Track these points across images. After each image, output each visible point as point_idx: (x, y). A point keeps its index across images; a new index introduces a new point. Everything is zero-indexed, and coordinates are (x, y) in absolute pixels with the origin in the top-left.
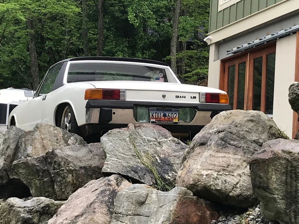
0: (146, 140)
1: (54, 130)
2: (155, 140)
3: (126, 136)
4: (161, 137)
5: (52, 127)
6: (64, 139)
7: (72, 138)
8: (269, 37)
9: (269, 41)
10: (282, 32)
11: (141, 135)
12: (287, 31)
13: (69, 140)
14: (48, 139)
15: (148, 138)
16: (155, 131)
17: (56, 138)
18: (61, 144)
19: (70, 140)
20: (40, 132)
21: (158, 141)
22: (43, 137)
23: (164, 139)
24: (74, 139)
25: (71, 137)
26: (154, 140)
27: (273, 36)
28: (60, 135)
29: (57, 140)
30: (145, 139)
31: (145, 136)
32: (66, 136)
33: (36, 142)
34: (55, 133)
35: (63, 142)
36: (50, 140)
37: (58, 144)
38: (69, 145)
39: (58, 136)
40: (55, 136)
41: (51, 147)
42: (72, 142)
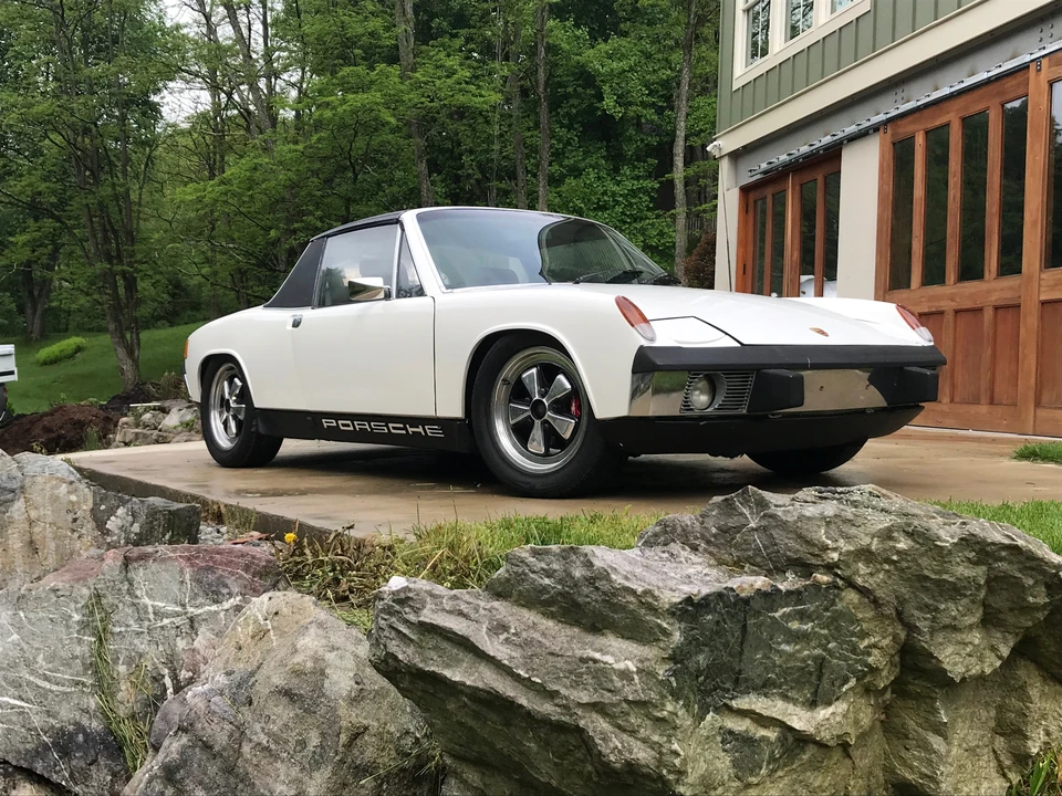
0: (150, 610)
1: (68, 492)
2: (179, 609)
3: (72, 605)
4: (200, 600)
5: (64, 485)
6: (96, 519)
7: (120, 511)
8: (827, 140)
9: (827, 148)
10: (852, 129)
11: (138, 593)
12: (860, 127)
13: (109, 519)
14: (49, 520)
15: (156, 603)
16: (188, 577)
17: (70, 517)
18: (83, 531)
19: (113, 518)
20: (27, 500)
21: (189, 615)
22: (33, 514)
23: (207, 608)
24: (128, 515)
25: (118, 507)
26: (176, 612)
27: (835, 138)
28: (85, 508)
29: (75, 520)
30: (146, 607)
31: (150, 597)
32: (103, 507)
33: (10, 532)
34: (71, 502)
35: (91, 525)
36: (55, 524)
37: (76, 535)
38: (108, 532)
39: (79, 509)
40: (68, 511)
41: (52, 545)
42: (119, 522)
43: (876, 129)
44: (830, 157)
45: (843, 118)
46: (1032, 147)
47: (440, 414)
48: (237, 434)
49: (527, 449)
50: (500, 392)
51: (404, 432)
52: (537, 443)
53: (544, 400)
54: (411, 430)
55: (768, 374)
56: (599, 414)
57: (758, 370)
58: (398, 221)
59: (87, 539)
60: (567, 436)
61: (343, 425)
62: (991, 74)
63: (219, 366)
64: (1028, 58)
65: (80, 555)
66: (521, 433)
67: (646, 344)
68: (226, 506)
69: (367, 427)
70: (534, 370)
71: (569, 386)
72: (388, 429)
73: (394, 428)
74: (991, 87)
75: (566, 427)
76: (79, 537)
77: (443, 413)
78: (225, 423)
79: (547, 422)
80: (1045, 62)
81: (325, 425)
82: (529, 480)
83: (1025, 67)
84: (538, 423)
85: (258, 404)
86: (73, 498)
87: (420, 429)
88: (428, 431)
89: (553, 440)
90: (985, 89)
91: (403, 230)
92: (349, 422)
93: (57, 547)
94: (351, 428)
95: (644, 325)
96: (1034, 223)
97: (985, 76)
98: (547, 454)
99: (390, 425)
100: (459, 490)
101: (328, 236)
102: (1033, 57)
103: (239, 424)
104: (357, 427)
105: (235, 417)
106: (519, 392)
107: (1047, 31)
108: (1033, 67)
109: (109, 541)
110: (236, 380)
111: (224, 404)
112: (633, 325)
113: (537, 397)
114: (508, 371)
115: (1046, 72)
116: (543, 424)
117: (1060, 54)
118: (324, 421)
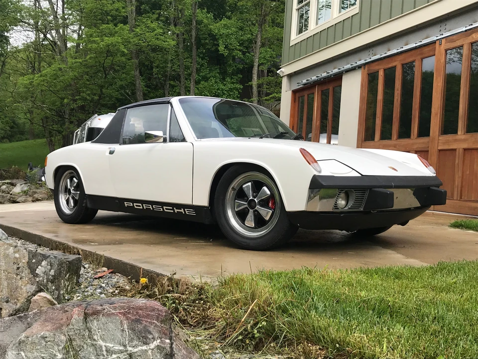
0: (104, 349)
1: (14, 252)
2: (122, 348)
3: (56, 348)
4: (135, 342)
5: (12, 248)
6: (30, 268)
7: (44, 263)
8: (336, 71)
9: (335, 75)
10: (348, 66)
11: (95, 337)
12: (352, 66)
13: (37, 268)
14: (3, 268)
15: (107, 344)
16: (126, 327)
17: (15, 267)
18: (23, 275)
19: (39, 267)
21: (129, 352)
23: (140, 348)
24: (48, 265)
25: (43, 260)
26: (120, 350)
27: (340, 70)
28: (24, 261)
29: (18, 268)
30: (101, 347)
31: (103, 340)
32: (34, 261)
34: (15, 258)
35: (27, 271)
36: (6, 271)
37: (19, 277)
38: (37, 275)
39: (21, 261)
40: (14, 263)
41: (5, 284)
42: (43, 270)
43: (360, 67)
44: (337, 79)
45: (344, 60)
46: (437, 78)
47: (196, 203)
48: (74, 207)
49: (244, 224)
50: (230, 194)
51: (172, 211)
52: (250, 222)
53: (255, 200)
54: (176, 211)
55: (375, 191)
56: (288, 208)
57: (370, 189)
58: (169, 102)
59: (26, 279)
60: (267, 218)
61: (136, 206)
62: (417, 45)
63: (64, 172)
64: (435, 38)
65: (21, 289)
66: (241, 216)
67: (317, 174)
68: (82, 250)
69: (151, 207)
70: (250, 184)
71: (269, 192)
72: (163, 209)
73: (166, 209)
74: (416, 51)
75: (266, 213)
76: (21, 278)
77: (197, 203)
78: (68, 201)
79: (256, 210)
80: (443, 41)
81: (126, 205)
82: (245, 240)
83: (434, 42)
84: (251, 211)
85: (87, 192)
86: (17, 255)
87: (182, 210)
88: (187, 212)
89: (260, 222)
90: (413, 52)
91: (172, 107)
92: (140, 204)
93: (8, 284)
94: (141, 208)
95: (315, 164)
96: (436, 114)
97: (414, 45)
98: (255, 228)
99: (164, 207)
100: (202, 243)
101: (128, 108)
102: (438, 38)
103: (76, 202)
104: (145, 207)
105: (73, 198)
106: (241, 194)
107: (443, 27)
108: (438, 42)
109: (37, 280)
110: (74, 179)
111: (67, 191)
112: (310, 164)
113: (251, 198)
114: (235, 183)
115: (445, 45)
116: (254, 211)
117: (451, 37)
118: (125, 203)
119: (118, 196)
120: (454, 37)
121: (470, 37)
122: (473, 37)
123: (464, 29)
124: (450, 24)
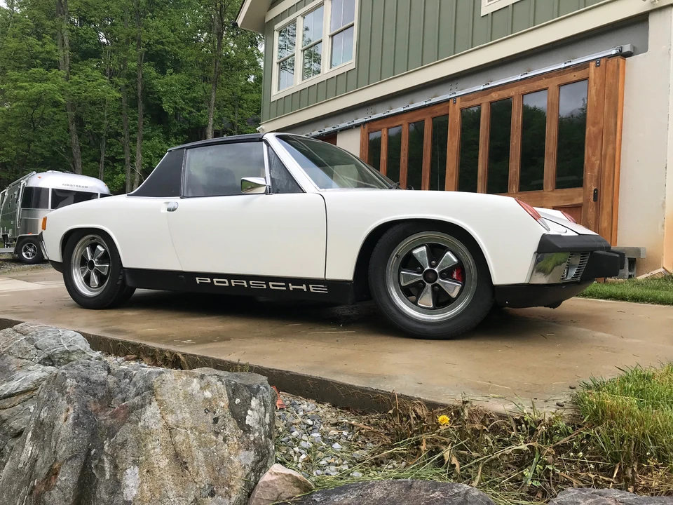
1: (201, 388)
5: (195, 380)
6: (235, 415)
7: (254, 403)
8: (329, 129)
9: (328, 134)
10: (345, 124)
13: (246, 414)
14: (188, 424)
17: (210, 418)
18: (227, 432)
19: (249, 412)
20: (161, 404)
22: (171, 419)
24: (261, 405)
25: (251, 398)
27: (334, 129)
28: (222, 404)
29: (216, 420)
32: (238, 401)
33: (150, 446)
34: (206, 399)
35: (232, 424)
36: (195, 428)
37: (221, 438)
38: (247, 430)
39: (217, 406)
40: (207, 411)
41: (201, 456)
42: (256, 415)
43: (357, 126)
44: (331, 138)
46: (451, 139)
47: (330, 276)
48: (99, 286)
49: (417, 305)
50: (393, 261)
51: (285, 288)
52: (427, 300)
53: (435, 270)
54: (291, 287)
55: (599, 254)
57: (592, 252)
58: (261, 140)
59: (233, 441)
60: (454, 295)
61: (218, 282)
62: (427, 103)
63: (81, 237)
64: (449, 97)
65: (231, 462)
66: (411, 292)
67: (547, 233)
69: (245, 284)
70: (424, 248)
71: (455, 260)
72: (268, 287)
73: (274, 286)
74: (426, 109)
75: (453, 288)
76: (225, 440)
77: (332, 275)
78: (87, 280)
79: (437, 285)
80: (458, 99)
81: (199, 282)
83: (448, 101)
84: (429, 285)
86: (208, 394)
87: (304, 287)
88: (312, 289)
89: (442, 300)
90: (423, 110)
91: (268, 145)
92: (226, 280)
93: (206, 456)
94: (227, 284)
95: (541, 219)
96: (452, 175)
97: (424, 104)
98: (434, 308)
99: (271, 284)
101: (187, 148)
102: (451, 96)
103: (102, 279)
104: (234, 284)
105: (97, 273)
106: (409, 262)
107: (454, 86)
108: (451, 101)
109: (252, 439)
110: (98, 247)
112: (536, 220)
113: (428, 268)
114: (401, 249)
115: (459, 104)
116: (433, 287)
117: (467, 96)
118: (197, 278)
119: (185, 270)
120: (471, 96)
121: (489, 96)
122: (492, 97)
123: (482, 88)
124: (461, 83)
